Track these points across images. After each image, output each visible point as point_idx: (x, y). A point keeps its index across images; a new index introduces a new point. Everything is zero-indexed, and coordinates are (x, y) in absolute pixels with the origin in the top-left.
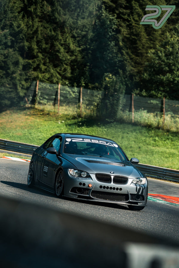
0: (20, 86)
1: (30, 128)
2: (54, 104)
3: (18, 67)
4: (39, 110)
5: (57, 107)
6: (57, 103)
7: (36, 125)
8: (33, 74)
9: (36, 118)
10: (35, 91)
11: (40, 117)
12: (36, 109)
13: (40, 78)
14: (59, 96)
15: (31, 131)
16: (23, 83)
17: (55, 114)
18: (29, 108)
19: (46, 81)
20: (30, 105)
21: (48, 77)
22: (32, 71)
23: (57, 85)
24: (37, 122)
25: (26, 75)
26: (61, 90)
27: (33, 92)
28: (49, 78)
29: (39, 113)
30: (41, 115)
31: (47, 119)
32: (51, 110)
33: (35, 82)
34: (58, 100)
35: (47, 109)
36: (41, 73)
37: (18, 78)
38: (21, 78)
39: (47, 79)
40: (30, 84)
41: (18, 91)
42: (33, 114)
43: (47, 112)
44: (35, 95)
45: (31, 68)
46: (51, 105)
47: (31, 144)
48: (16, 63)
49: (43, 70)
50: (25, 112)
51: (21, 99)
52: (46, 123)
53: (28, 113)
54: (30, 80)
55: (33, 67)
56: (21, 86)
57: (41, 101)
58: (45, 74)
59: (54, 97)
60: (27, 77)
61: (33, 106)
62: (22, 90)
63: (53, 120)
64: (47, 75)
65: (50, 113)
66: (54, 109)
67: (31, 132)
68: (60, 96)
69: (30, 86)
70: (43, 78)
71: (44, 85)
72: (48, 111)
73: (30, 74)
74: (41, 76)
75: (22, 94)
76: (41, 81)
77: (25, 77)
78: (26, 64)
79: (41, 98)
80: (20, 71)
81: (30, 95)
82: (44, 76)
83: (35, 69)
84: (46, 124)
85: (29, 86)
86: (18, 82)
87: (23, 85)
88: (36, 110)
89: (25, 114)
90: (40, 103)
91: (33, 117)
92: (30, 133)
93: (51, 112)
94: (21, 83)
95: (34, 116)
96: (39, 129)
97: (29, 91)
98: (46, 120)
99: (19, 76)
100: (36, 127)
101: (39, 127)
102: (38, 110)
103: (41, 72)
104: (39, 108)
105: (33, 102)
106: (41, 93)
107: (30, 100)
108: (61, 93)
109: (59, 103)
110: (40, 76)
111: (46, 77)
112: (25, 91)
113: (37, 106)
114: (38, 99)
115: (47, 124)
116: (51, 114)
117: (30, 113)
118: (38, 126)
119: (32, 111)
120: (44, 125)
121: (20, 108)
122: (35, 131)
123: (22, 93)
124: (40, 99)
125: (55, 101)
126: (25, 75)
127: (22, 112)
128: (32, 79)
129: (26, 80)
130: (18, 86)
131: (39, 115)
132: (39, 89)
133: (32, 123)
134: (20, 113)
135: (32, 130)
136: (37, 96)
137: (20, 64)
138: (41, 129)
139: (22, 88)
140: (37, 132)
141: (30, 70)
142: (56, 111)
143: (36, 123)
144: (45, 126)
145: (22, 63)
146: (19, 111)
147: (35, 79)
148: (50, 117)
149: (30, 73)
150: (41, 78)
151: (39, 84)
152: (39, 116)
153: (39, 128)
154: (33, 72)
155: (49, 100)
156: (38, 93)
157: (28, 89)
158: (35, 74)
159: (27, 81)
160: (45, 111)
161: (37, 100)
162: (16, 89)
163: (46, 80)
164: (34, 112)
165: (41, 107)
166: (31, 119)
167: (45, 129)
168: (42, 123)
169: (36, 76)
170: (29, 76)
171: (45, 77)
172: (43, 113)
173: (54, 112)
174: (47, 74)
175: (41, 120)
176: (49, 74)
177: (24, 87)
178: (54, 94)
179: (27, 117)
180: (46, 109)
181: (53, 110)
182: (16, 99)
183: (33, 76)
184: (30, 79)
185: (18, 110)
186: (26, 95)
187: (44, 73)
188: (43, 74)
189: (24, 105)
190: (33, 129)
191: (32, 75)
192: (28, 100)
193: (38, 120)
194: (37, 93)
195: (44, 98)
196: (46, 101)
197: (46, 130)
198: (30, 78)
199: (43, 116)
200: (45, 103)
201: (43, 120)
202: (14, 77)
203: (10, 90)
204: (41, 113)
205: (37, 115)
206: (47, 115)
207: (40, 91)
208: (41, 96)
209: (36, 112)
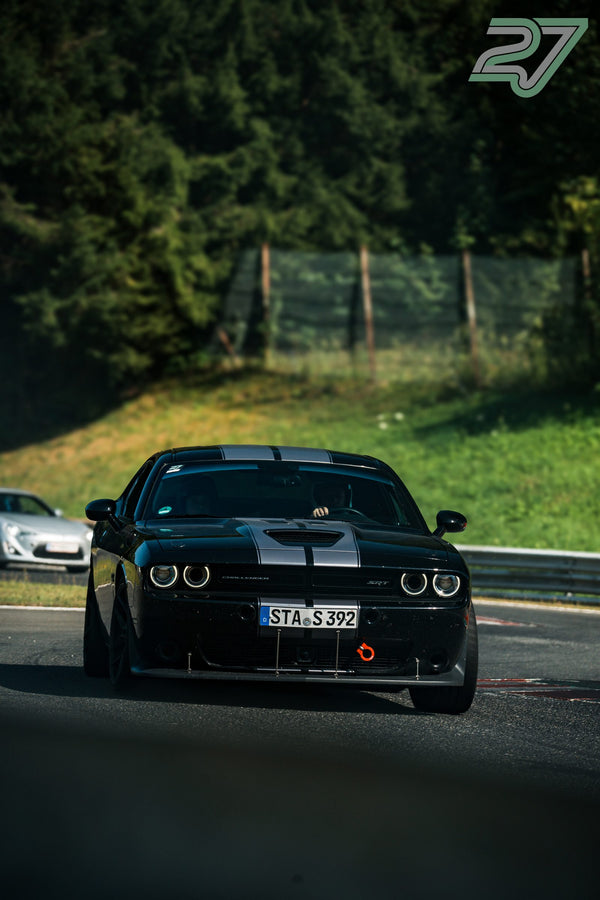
0: (186, 280)
2: (350, 344)
3: (170, 193)
4: (282, 376)
5: (363, 353)
6: (363, 337)
8: (238, 218)
9: (275, 417)
10: (258, 295)
11: (293, 406)
12: (271, 374)
13: (274, 233)
14: (368, 305)
16: (200, 262)
17: (358, 389)
18: (236, 375)
19: (300, 243)
20: (238, 362)
21: (309, 224)
22: (232, 203)
23: (353, 255)
24: (282, 430)
25: (210, 227)
26: (374, 276)
27: (247, 303)
28: (311, 230)
29: (286, 393)
30: (293, 397)
31: (325, 414)
32: (339, 372)
33: (251, 255)
34: (363, 323)
35: (320, 367)
36: (275, 211)
37: (175, 242)
38: (187, 243)
39: (304, 233)
40: (228, 264)
41: (181, 302)
42: (261, 397)
43: (322, 384)
44: (258, 315)
45: (223, 192)
46: (336, 350)
48: (159, 179)
49: (281, 192)
50: (221, 392)
51: (198, 336)
53: (238, 397)
54: (226, 249)
55: (234, 187)
56: (191, 276)
57: (294, 337)
58: (292, 211)
59: (343, 311)
60: (215, 235)
61: (254, 362)
62: (200, 295)
63: (354, 416)
64: (304, 218)
65: (336, 383)
66: (354, 362)
68: (376, 301)
69: (234, 271)
70: (286, 230)
71: (289, 261)
72: (329, 378)
73: (227, 220)
74: (278, 223)
75: (199, 314)
76: (280, 246)
77: (204, 237)
78: (205, 179)
79: (290, 324)
80: (180, 210)
81: (238, 313)
82: (291, 221)
83: (245, 197)
85: (225, 273)
86: (176, 263)
87: (199, 274)
88: (270, 381)
89: (222, 404)
90: (284, 346)
91: (264, 414)
93: (341, 379)
94: (189, 266)
95: (268, 408)
97: (232, 298)
98: (320, 421)
99: (178, 233)
102: (278, 379)
103: (277, 204)
104: (282, 369)
105: (254, 343)
106: (286, 299)
107: (240, 338)
108: (373, 290)
109: (370, 334)
110: (272, 222)
111: (297, 225)
112: (211, 300)
113: (273, 360)
114: (274, 329)
116: (342, 390)
117: (247, 395)
119: (253, 387)
121: (199, 378)
123: (200, 309)
125: (353, 331)
126: (201, 225)
127: (213, 396)
128: (236, 244)
129: (211, 249)
130: (179, 283)
131: (289, 401)
132: (273, 284)
134: (202, 401)
136: (267, 316)
137: (177, 177)
139: (197, 288)
141: (225, 201)
142: (364, 371)
145: (188, 175)
146: (194, 394)
147: (252, 238)
148: (337, 401)
149: (227, 214)
150: (278, 231)
151: (273, 264)
152: (287, 406)
154: (237, 210)
155: (325, 325)
156: (272, 299)
157: (223, 287)
158: (248, 215)
159: (216, 253)
160: (313, 381)
161: (270, 332)
162: (171, 292)
163: (301, 237)
164: (262, 391)
165: (294, 364)
166: (255, 423)
169: (252, 227)
170: (223, 231)
171: (292, 227)
172: (306, 387)
173: (355, 377)
174: (302, 211)
175: (303, 421)
176: (309, 211)
177: (204, 282)
178: (339, 299)
179: (233, 415)
180: (314, 370)
181: (349, 371)
182: (175, 340)
183: (239, 229)
184: (229, 242)
185: (187, 387)
186: (219, 315)
187: (287, 205)
188: (284, 215)
189: (215, 364)
191: (236, 224)
192: (232, 338)
193: (285, 424)
194: (266, 302)
195: (301, 322)
196: (311, 332)
198: (228, 236)
199: (305, 402)
200: (310, 342)
201: (310, 419)
202: (155, 240)
203: (144, 300)
204: (297, 391)
205: (279, 399)
206: (325, 398)
207: (279, 293)
208: (284, 316)
209: (274, 386)
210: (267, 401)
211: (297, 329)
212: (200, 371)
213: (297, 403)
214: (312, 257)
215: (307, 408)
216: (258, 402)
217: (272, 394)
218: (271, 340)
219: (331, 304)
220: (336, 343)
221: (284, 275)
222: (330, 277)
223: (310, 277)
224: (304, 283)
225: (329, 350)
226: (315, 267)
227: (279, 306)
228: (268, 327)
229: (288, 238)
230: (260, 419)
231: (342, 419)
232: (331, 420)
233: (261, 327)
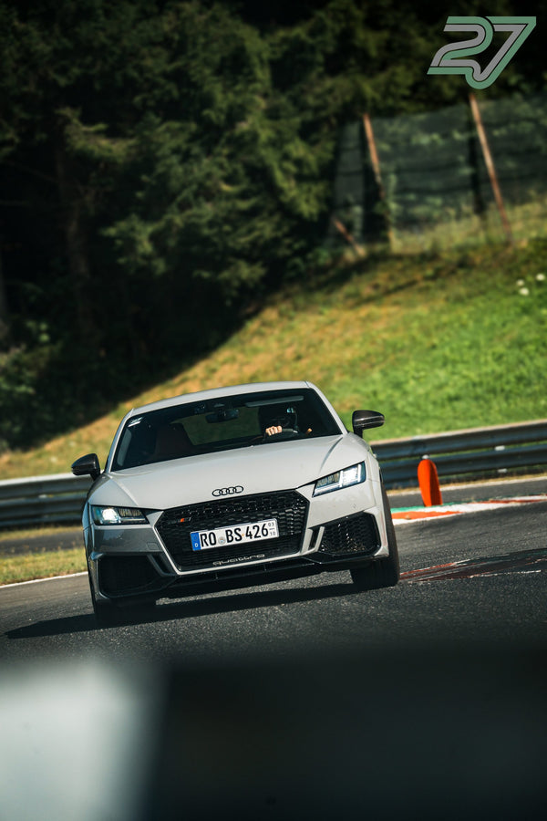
0: (285, 172)
1: (392, 358)
2: (480, 208)
3: (251, 79)
4: (411, 257)
5: (493, 215)
6: (491, 197)
7: (419, 336)
8: (330, 91)
9: (411, 305)
10: (368, 172)
11: (427, 289)
12: (399, 257)
13: (373, 100)
14: (489, 161)
15: (400, 375)
16: (298, 149)
17: (495, 255)
18: (362, 267)
19: (403, 104)
20: (361, 251)
21: (410, 81)
22: (321, 76)
23: (464, 106)
24: (419, 318)
25: (302, 108)
26: (488, 127)
27: (359, 180)
28: (414, 88)
29: (418, 276)
30: (427, 278)
31: (462, 291)
32: (472, 240)
33: (353, 130)
34: (488, 180)
35: (451, 239)
36: (371, 75)
37: (265, 135)
38: (279, 132)
39: (407, 93)
40: (330, 146)
41: (284, 199)
42: (391, 285)
43: (456, 257)
44: (372, 195)
45: (308, 65)
46: (468, 216)
47: (415, 434)
48: (235, 66)
49: (373, 53)
50: (348, 288)
51: (313, 231)
52: (464, 313)
53: (366, 290)
54: (325, 129)
55: (320, 58)
56: (292, 168)
57: (420, 211)
58: (390, 70)
59: (466, 171)
60: (309, 116)
61: (379, 247)
62: (305, 186)
63: (494, 287)
64: (404, 76)
65: (471, 254)
66: (485, 227)
67: (402, 379)
68: (495, 156)
69: (337, 152)
70: (387, 94)
71: (396, 127)
72: (461, 249)
73: (318, 97)
74: (375, 88)
75: (308, 208)
76: (384, 113)
77: (297, 121)
78: (286, 54)
79: (412, 197)
80: (265, 96)
81: (351, 198)
82: (391, 82)
83: (334, 66)
84: (465, 316)
85: (328, 156)
86: (270, 157)
87: (299, 163)
88: (399, 265)
89: (350, 302)
90: (409, 223)
91: (396, 303)
92: (398, 385)
93: (475, 248)
94: (286, 157)
95: (399, 297)
96: (436, 353)
97: (341, 182)
98: (459, 300)
99: (267, 122)
100: (421, 343)
101: (435, 341)
102: (407, 262)
103: (369, 66)
104: (410, 250)
105: (375, 228)
106: (398, 172)
107: (358, 225)
108: (491, 140)
109: (497, 191)
110: (368, 89)
111: (397, 85)
112: (318, 188)
113: (398, 242)
114: (393, 206)
115: (470, 314)
116: (478, 260)
117: (376, 287)
118: (427, 333)
119: (381, 277)
120: (456, 325)
121: (323, 278)
122: (421, 366)
123: (307, 201)
124: (400, 202)
125: (478, 193)
126: (291, 108)
127: (339, 295)
128: (334, 121)
129: (306, 133)
130: (279, 175)
131: (423, 284)
132: (383, 156)
133: (394, 330)
134: (328, 304)
135: (407, 368)
136: (383, 194)
137: (255, 60)
138: (443, 347)
139: (300, 178)
140: (427, 367)
141: (313, 76)
142: (497, 234)
143: (415, 324)
144: (463, 326)
145: (266, 56)
146: (319, 296)
147: (349, 113)
148: (475, 274)
149: (318, 90)
150: (378, 96)
151: (379, 135)
152: (421, 291)
153: (434, 347)
154: (329, 83)
155: (449, 192)
156: (384, 174)
157: (328, 172)
158: (340, 86)
159: (314, 137)
160: (445, 256)
161: (389, 212)
162: (273, 190)
163: (404, 98)
164: (391, 278)
165: (418, 242)
166: (389, 315)
167: (467, 343)
168: (445, 318)
169: (348, 98)
170: (317, 109)
171: (393, 89)
172: (439, 264)
173: (490, 243)
174: (400, 70)
175: (440, 304)
176: (409, 67)
177: (306, 171)
178: (462, 158)
179: (364, 311)
180: (445, 244)
181: (482, 238)
182: (287, 241)
183: (334, 104)
184: (327, 119)
185: (310, 291)
186: (331, 205)
187: (383, 66)
188: (382, 78)
189: (337, 258)
190: (406, 361)
191: (330, 99)
192: (349, 227)
193: (422, 310)
194: (379, 179)
195: (424, 193)
196: (438, 201)
197: (470, 347)
198: (323, 114)
199: (440, 281)
200: (436, 214)
201: (447, 299)
202: (242, 135)
203: (244, 205)
204: (429, 272)
205: (412, 284)
206: (461, 272)
207: (392, 167)
208: (402, 190)
209: (403, 270)
210: (399, 288)
211: (420, 202)
212: (322, 270)
213: (431, 284)
214: (422, 117)
215: (443, 287)
216: (388, 292)
217: (402, 281)
218: (391, 219)
219: (454, 165)
220: (467, 208)
221: (394, 145)
222: (446, 136)
223: (424, 140)
224: (419, 147)
225: (458, 217)
226: (428, 128)
227: (393, 179)
228: (385, 205)
229: (390, 102)
230: (392, 310)
231: (482, 293)
232: (470, 296)
233: (378, 209)
